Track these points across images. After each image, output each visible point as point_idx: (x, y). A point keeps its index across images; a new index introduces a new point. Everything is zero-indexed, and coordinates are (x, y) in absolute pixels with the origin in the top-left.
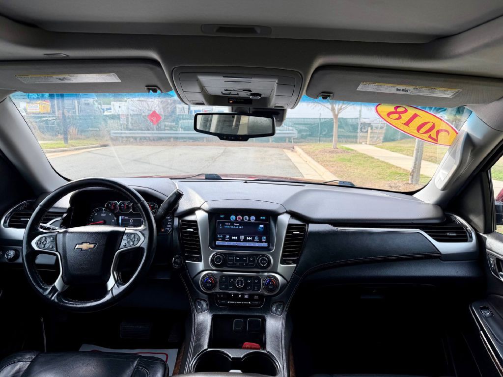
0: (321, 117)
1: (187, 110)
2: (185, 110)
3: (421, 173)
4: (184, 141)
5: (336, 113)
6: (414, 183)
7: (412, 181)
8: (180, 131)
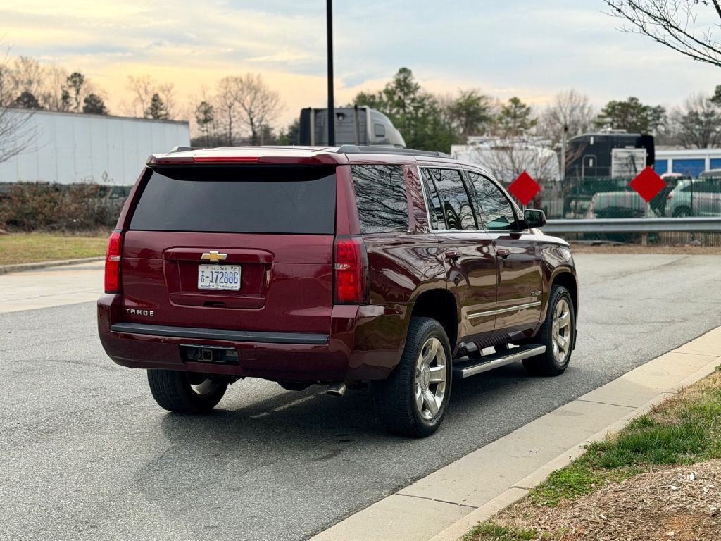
2: (639, 163)
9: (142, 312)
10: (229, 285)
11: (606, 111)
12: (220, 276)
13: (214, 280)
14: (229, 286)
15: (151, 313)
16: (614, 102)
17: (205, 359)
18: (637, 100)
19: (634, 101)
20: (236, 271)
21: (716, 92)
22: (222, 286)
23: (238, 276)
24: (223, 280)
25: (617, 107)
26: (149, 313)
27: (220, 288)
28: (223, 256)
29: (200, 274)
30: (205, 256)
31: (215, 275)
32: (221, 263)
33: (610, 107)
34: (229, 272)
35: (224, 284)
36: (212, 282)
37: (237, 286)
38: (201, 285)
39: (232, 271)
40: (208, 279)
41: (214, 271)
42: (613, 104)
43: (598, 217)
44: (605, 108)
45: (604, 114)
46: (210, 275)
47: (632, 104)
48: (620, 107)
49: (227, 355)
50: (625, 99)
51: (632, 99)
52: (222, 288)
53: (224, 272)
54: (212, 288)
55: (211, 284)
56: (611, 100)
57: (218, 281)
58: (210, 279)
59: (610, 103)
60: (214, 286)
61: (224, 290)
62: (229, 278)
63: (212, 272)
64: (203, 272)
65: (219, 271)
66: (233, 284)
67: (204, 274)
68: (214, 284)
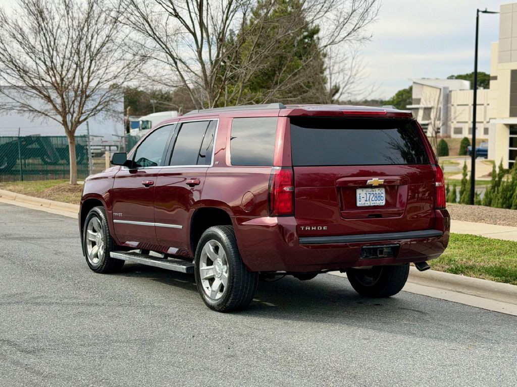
5: (70, 128)
9: (317, 228)
10: (378, 202)
12: (372, 196)
13: (368, 200)
15: (325, 228)
20: (382, 192)
22: (372, 203)
23: (384, 195)
24: (373, 199)
26: (323, 228)
27: (372, 205)
28: (382, 181)
29: (358, 196)
30: (369, 182)
31: (368, 195)
32: (377, 186)
34: (377, 193)
35: (375, 202)
36: (366, 201)
37: (383, 203)
38: (359, 204)
39: (379, 192)
41: (367, 193)
46: (365, 196)
53: (374, 193)
54: (366, 205)
55: (367, 202)
57: (371, 200)
58: (365, 198)
60: (368, 204)
61: (374, 206)
62: (378, 197)
64: (360, 194)
65: (371, 193)
66: (381, 201)
67: (361, 195)
68: (368, 202)
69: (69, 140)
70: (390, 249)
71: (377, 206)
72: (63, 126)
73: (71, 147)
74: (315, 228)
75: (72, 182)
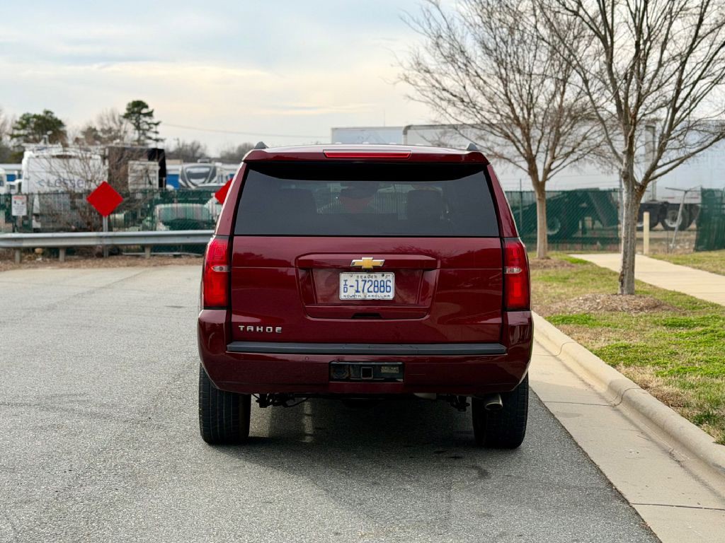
0: (523, 190)
1: (157, 175)
2: (152, 175)
3: (636, 276)
4: (175, 256)
5: (540, 179)
6: (625, 293)
7: (622, 291)
8: (162, 230)
9: (264, 329)
10: (379, 294)
11: (20, 123)
12: (368, 285)
13: (360, 289)
14: (380, 296)
15: (278, 329)
16: (28, 114)
17: (363, 376)
18: (52, 113)
19: (50, 114)
20: (390, 278)
21: (128, 109)
22: (370, 296)
23: (392, 284)
24: (371, 289)
25: (31, 119)
26: (274, 329)
27: (368, 298)
28: (379, 262)
29: (342, 283)
30: (356, 262)
31: (361, 284)
32: (376, 269)
33: (24, 119)
34: (379, 281)
35: (374, 294)
36: (357, 291)
37: (389, 296)
38: (343, 296)
39: (383, 278)
40: (352, 288)
41: (360, 280)
42: (27, 116)
43: (170, 229)
44: (18, 119)
45: (19, 126)
46: (355, 284)
47: (47, 118)
48: (35, 120)
49: (382, 371)
50: (40, 112)
51: (47, 112)
52: (371, 298)
53: (373, 280)
54: (358, 298)
55: (357, 294)
56: (25, 112)
57: (366, 291)
58: (355, 288)
59: (24, 115)
60: (360, 296)
61: (373, 300)
62: (382, 287)
63: (357, 281)
64: (346, 281)
65: (367, 279)
66: (385, 293)
67: (347, 283)
68: (361, 294)
69: (537, 196)
70: (397, 368)
71: (379, 300)
72: (529, 177)
73: (540, 206)
74: (262, 329)
75: (539, 255)
